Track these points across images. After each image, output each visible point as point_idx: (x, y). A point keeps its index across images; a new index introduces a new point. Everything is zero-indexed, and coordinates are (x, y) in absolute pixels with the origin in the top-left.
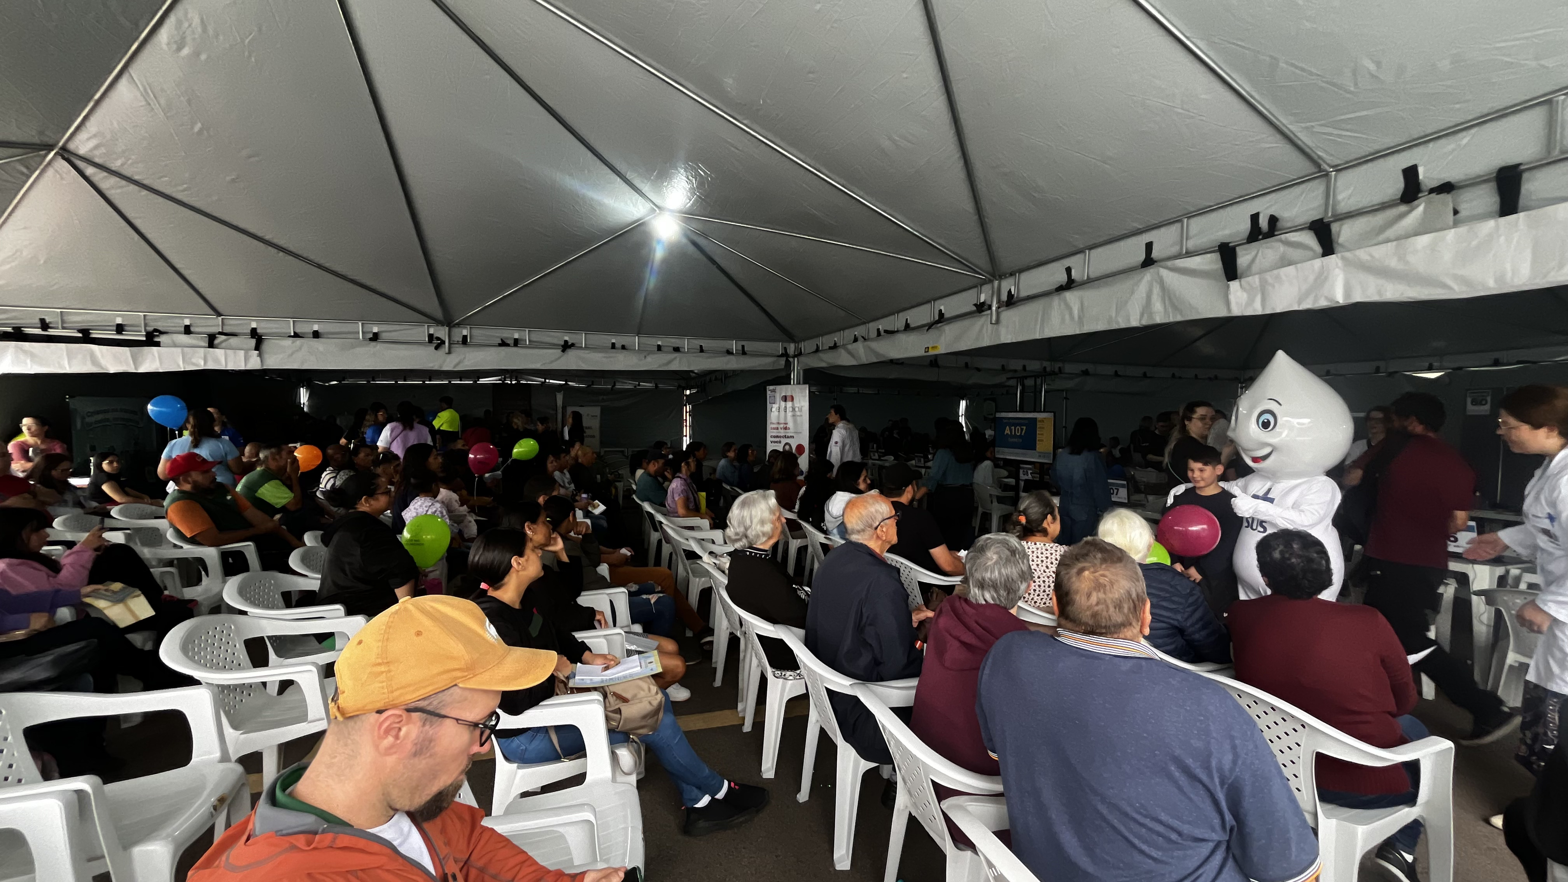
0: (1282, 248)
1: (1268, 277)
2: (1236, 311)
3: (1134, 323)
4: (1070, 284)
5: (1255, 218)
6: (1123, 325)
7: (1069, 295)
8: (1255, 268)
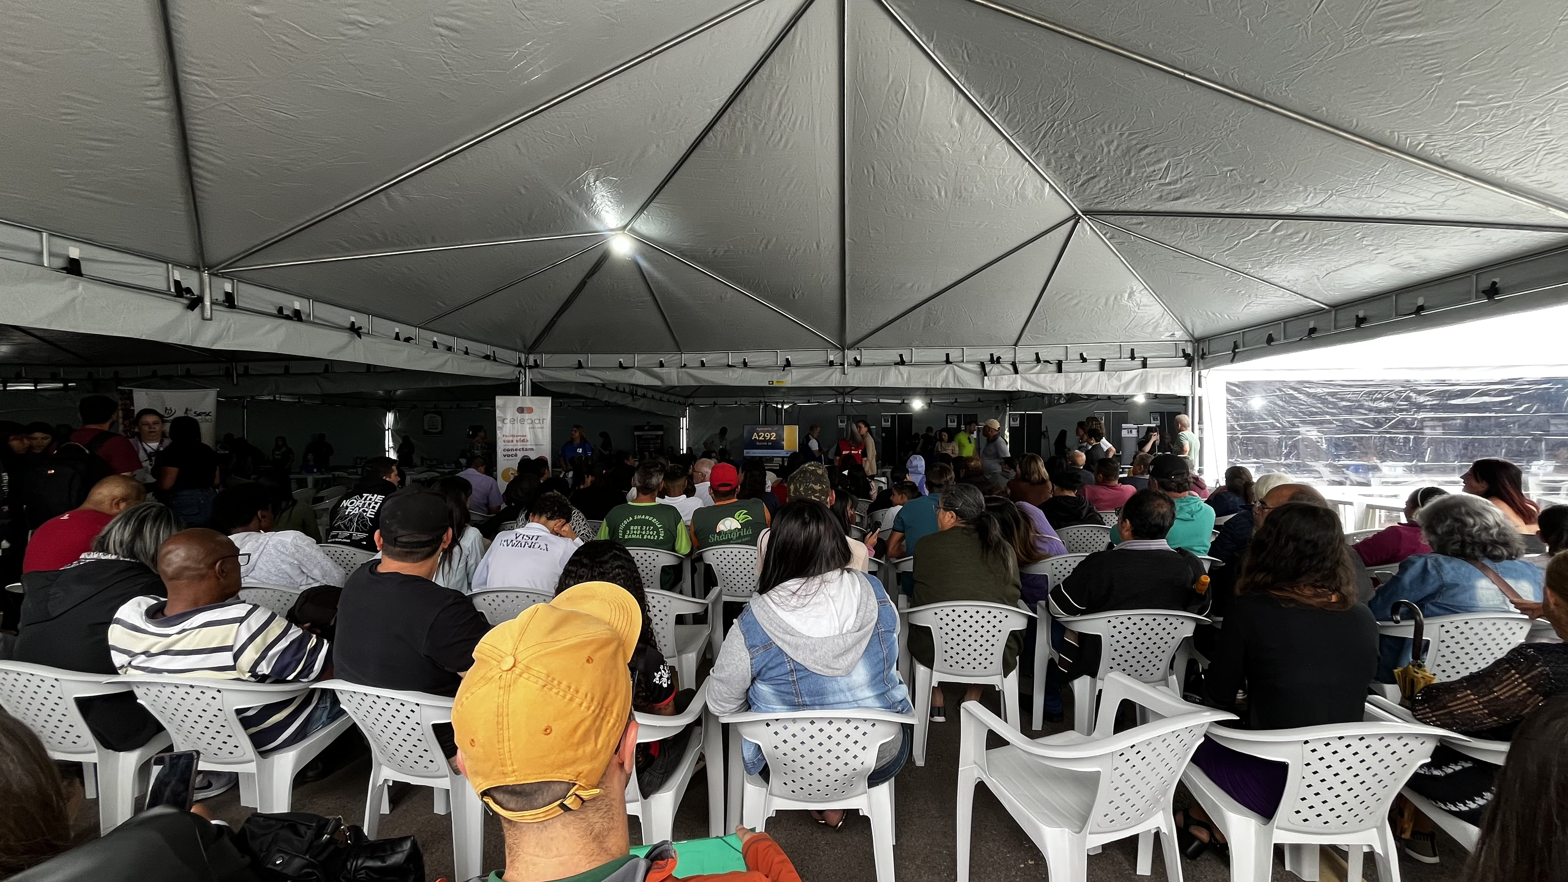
0: (1001, 368)
1: (999, 377)
2: (986, 388)
3: (939, 386)
4: (902, 363)
5: (992, 355)
6: (932, 386)
7: (901, 367)
8: (992, 373)
